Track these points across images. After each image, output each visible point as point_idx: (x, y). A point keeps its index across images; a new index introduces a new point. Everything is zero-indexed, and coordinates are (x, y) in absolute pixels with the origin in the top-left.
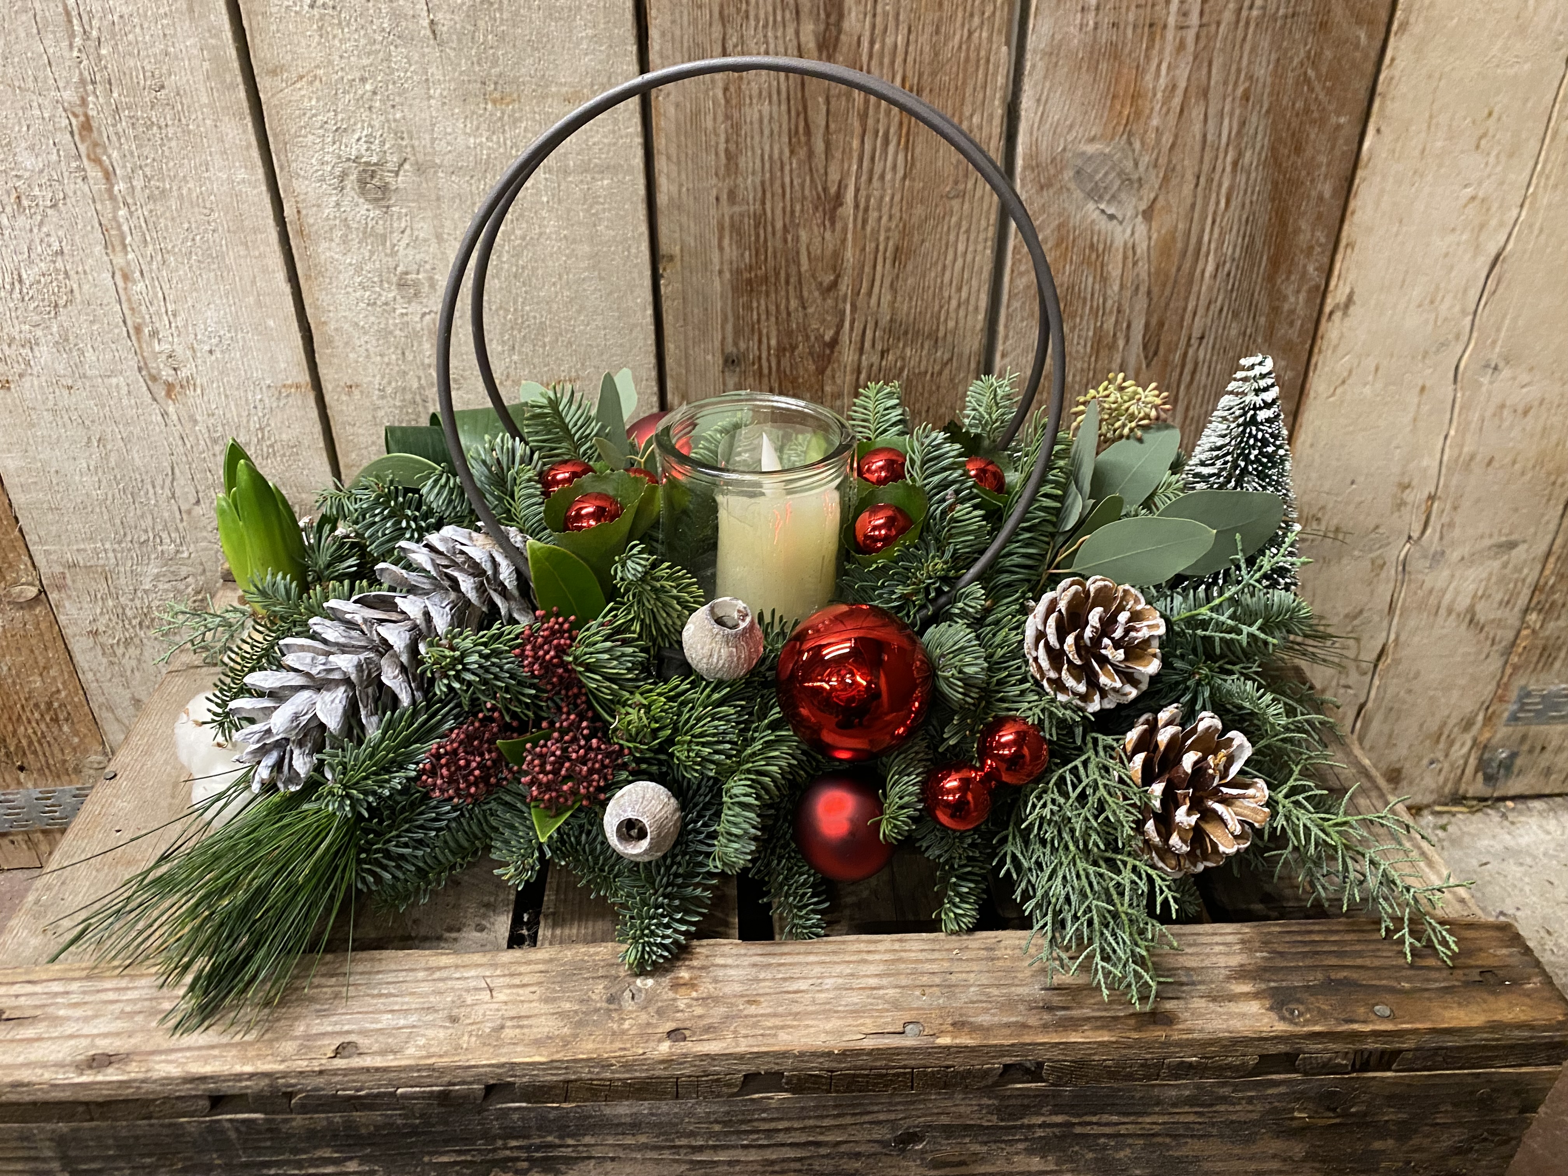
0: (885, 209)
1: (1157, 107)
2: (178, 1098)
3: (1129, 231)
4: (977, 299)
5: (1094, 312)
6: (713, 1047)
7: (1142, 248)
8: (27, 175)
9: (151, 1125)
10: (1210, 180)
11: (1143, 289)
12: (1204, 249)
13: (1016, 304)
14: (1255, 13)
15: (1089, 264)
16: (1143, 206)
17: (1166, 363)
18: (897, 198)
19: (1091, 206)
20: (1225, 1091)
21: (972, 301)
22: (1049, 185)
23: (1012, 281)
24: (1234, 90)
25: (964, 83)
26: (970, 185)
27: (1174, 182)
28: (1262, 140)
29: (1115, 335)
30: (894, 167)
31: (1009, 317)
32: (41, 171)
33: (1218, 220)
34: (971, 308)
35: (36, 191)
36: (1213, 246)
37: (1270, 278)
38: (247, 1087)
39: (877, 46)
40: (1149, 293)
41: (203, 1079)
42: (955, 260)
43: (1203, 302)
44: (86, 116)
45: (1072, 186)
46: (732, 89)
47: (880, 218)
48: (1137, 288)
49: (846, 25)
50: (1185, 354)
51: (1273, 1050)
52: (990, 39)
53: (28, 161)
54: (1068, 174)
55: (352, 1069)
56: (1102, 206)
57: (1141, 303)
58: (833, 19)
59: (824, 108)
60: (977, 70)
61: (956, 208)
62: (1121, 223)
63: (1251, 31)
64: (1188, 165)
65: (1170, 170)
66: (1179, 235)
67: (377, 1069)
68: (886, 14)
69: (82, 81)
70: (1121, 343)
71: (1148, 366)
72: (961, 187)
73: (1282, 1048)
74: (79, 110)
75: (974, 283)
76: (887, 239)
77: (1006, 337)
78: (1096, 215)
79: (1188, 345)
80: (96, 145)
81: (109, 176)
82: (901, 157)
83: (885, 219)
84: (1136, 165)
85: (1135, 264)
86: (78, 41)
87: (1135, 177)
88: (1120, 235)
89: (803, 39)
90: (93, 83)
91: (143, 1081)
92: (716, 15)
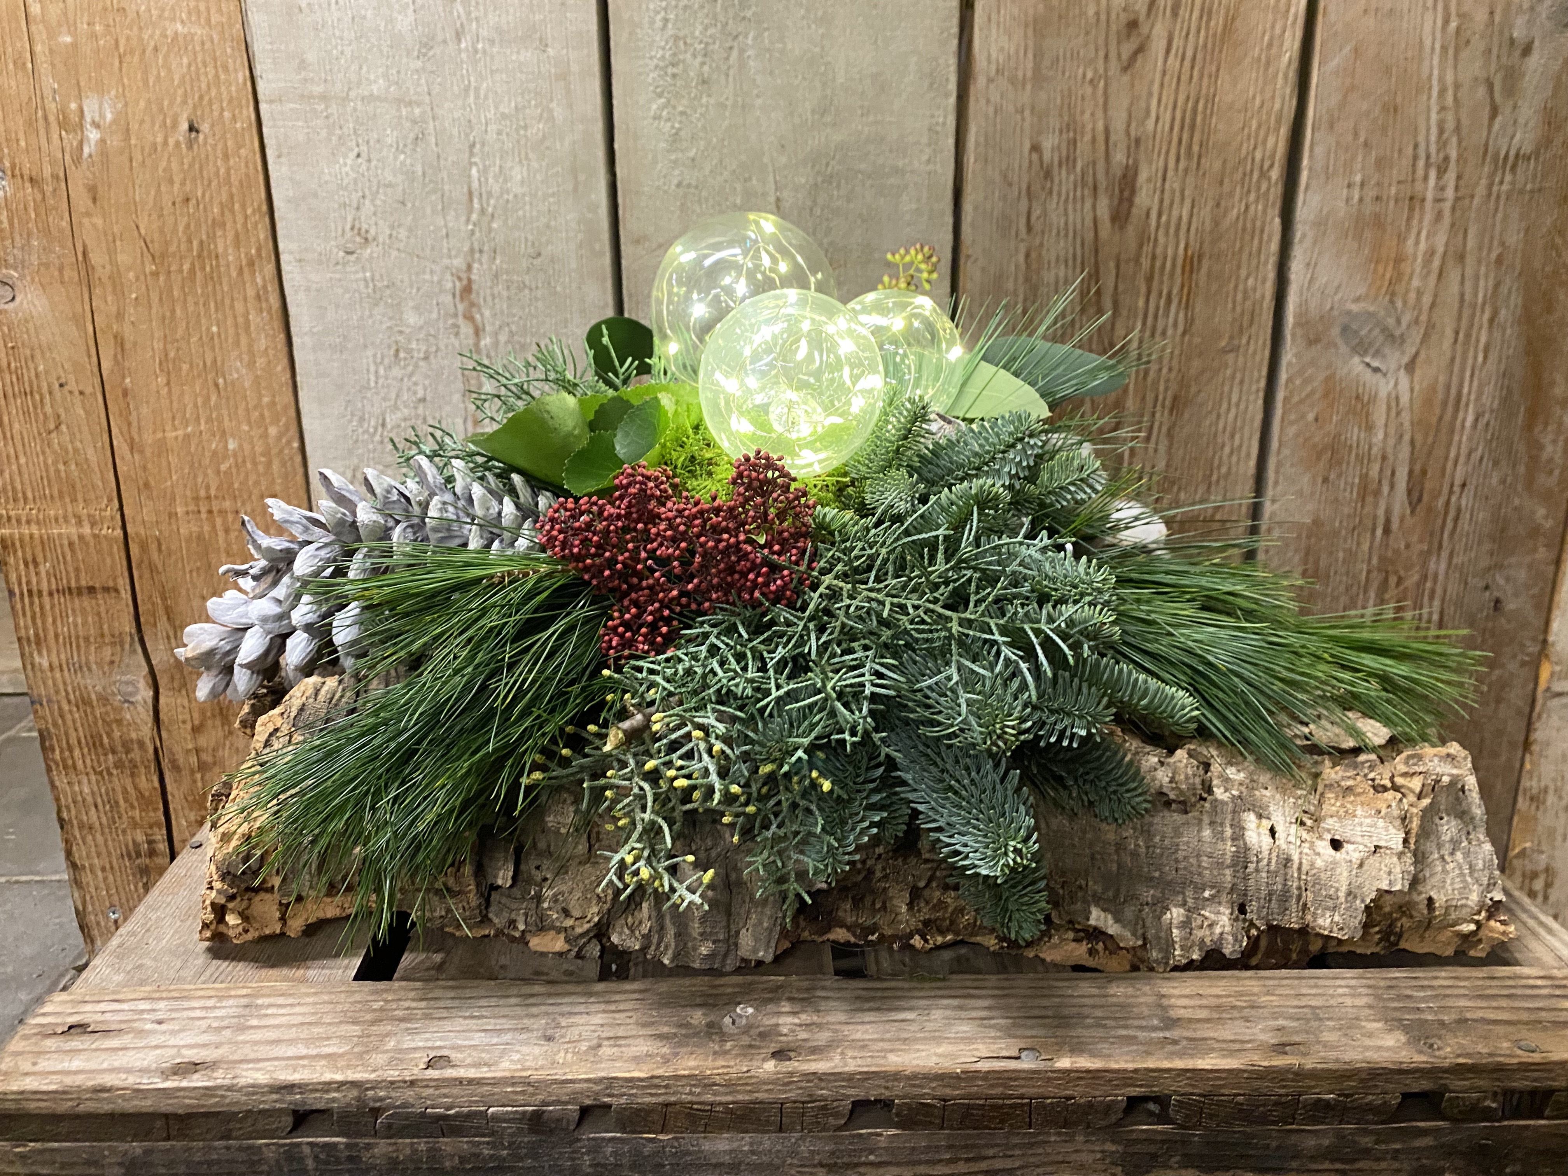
0: (1166, 361)
1: (1418, 270)
2: (261, 1112)
3: (1392, 383)
4: (1249, 446)
5: (1359, 459)
6: (821, 1066)
7: (1405, 399)
8: (408, 331)
9: (228, 1148)
10: (1468, 336)
11: (1407, 438)
12: (1464, 399)
13: (1286, 452)
14: (1505, 187)
15: (1355, 414)
16: (1406, 360)
17: (1429, 510)
18: (1177, 352)
19: (1356, 360)
20: (1367, 1141)
21: (1244, 448)
22: (1317, 341)
23: (1282, 429)
24: (1488, 254)
25: (1241, 248)
26: (1244, 341)
27: (1434, 338)
28: (1516, 300)
29: (1380, 482)
30: (1175, 324)
31: (1279, 464)
32: (421, 328)
33: (1477, 372)
34: (1243, 454)
35: (414, 345)
36: (1473, 397)
37: (1529, 427)
38: (334, 1100)
39: (1164, 218)
40: (1412, 442)
41: (290, 1088)
42: (1229, 409)
43: (1464, 450)
44: (470, 281)
45: (1340, 341)
46: (1034, 255)
47: (1160, 370)
48: (1401, 436)
49: (1137, 200)
50: (1448, 502)
51: (1415, 1088)
52: (1265, 211)
53: (412, 319)
54: (1335, 331)
55: (444, 1080)
56: (1367, 360)
57: (1405, 451)
58: (1126, 194)
59: (1114, 272)
60: (1252, 238)
61: (1231, 362)
62: (1385, 375)
63: (1502, 203)
64: (1447, 322)
65: (1430, 326)
66: (1440, 388)
67: (471, 1081)
68: (1173, 192)
69: (472, 251)
70: (1386, 489)
71: (1412, 512)
72: (1236, 342)
73: (1425, 1085)
74: (464, 276)
75: (1247, 430)
76: (1166, 389)
77: (1276, 483)
78: (1361, 368)
79: (1451, 492)
80: (472, 305)
81: (478, 332)
82: (1181, 315)
83: (1165, 371)
84: (1398, 321)
85: (1398, 414)
86: (474, 217)
87: (1397, 333)
88: (1384, 387)
89: (1099, 213)
90: (481, 251)
91: (229, 1088)
92: (1024, 192)
